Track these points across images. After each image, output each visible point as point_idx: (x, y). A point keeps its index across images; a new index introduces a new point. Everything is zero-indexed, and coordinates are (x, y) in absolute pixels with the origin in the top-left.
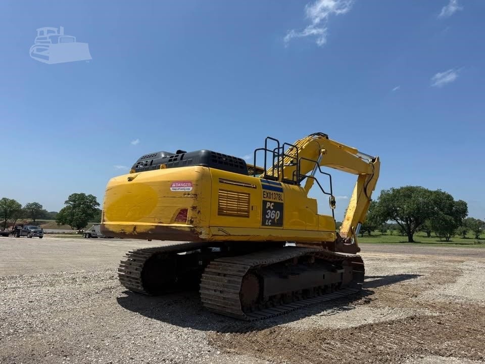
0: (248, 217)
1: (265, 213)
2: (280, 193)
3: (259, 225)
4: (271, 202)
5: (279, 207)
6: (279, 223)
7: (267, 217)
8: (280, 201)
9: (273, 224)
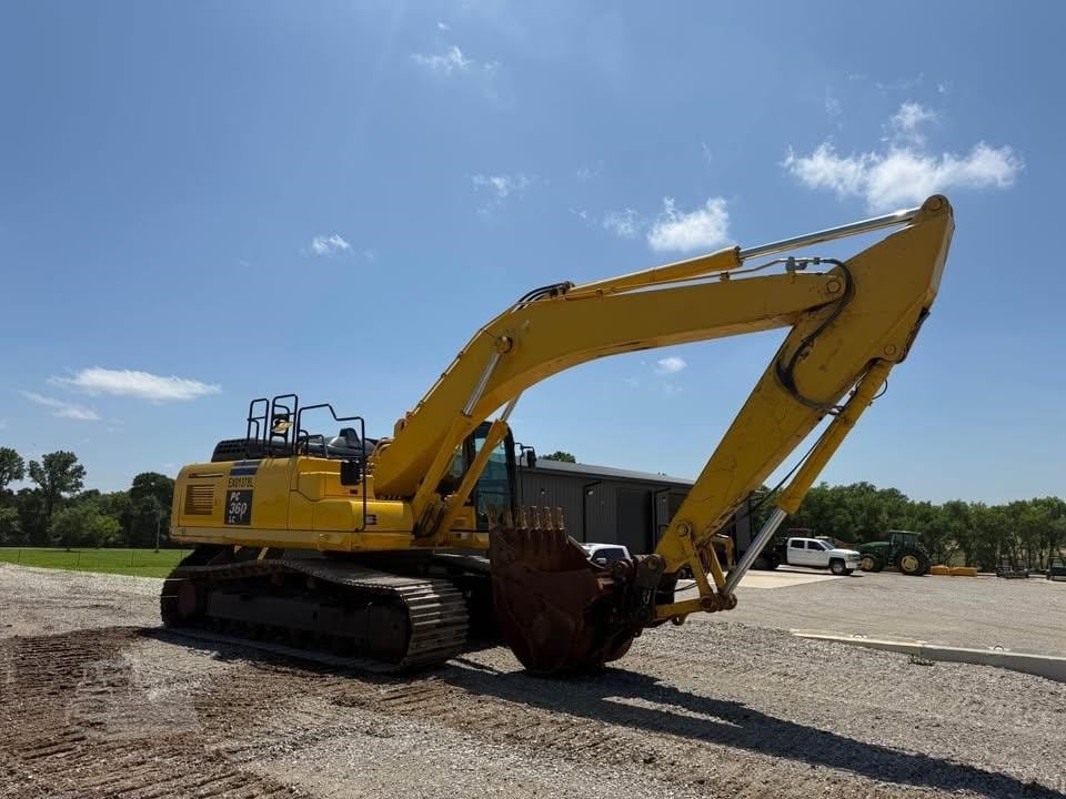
0: (210, 513)
1: (228, 507)
2: (251, 476)
3: (221, 524)
4: (236, 492)
5: (247, 497)
6: (245, 519)
7: (231, 512)
8: (250, 488)
9: (238, 521)
